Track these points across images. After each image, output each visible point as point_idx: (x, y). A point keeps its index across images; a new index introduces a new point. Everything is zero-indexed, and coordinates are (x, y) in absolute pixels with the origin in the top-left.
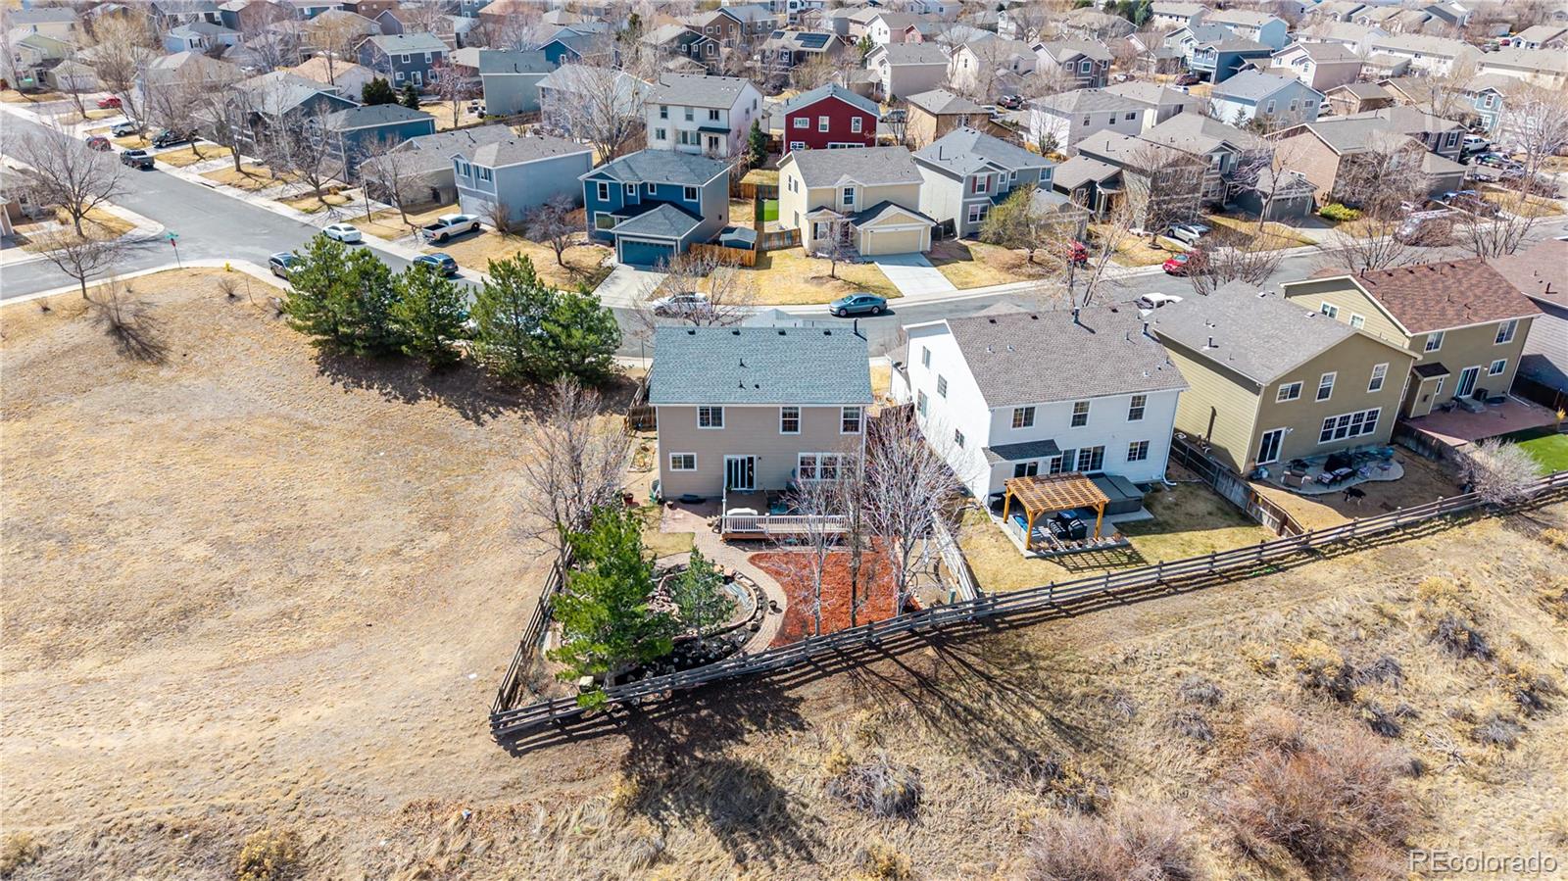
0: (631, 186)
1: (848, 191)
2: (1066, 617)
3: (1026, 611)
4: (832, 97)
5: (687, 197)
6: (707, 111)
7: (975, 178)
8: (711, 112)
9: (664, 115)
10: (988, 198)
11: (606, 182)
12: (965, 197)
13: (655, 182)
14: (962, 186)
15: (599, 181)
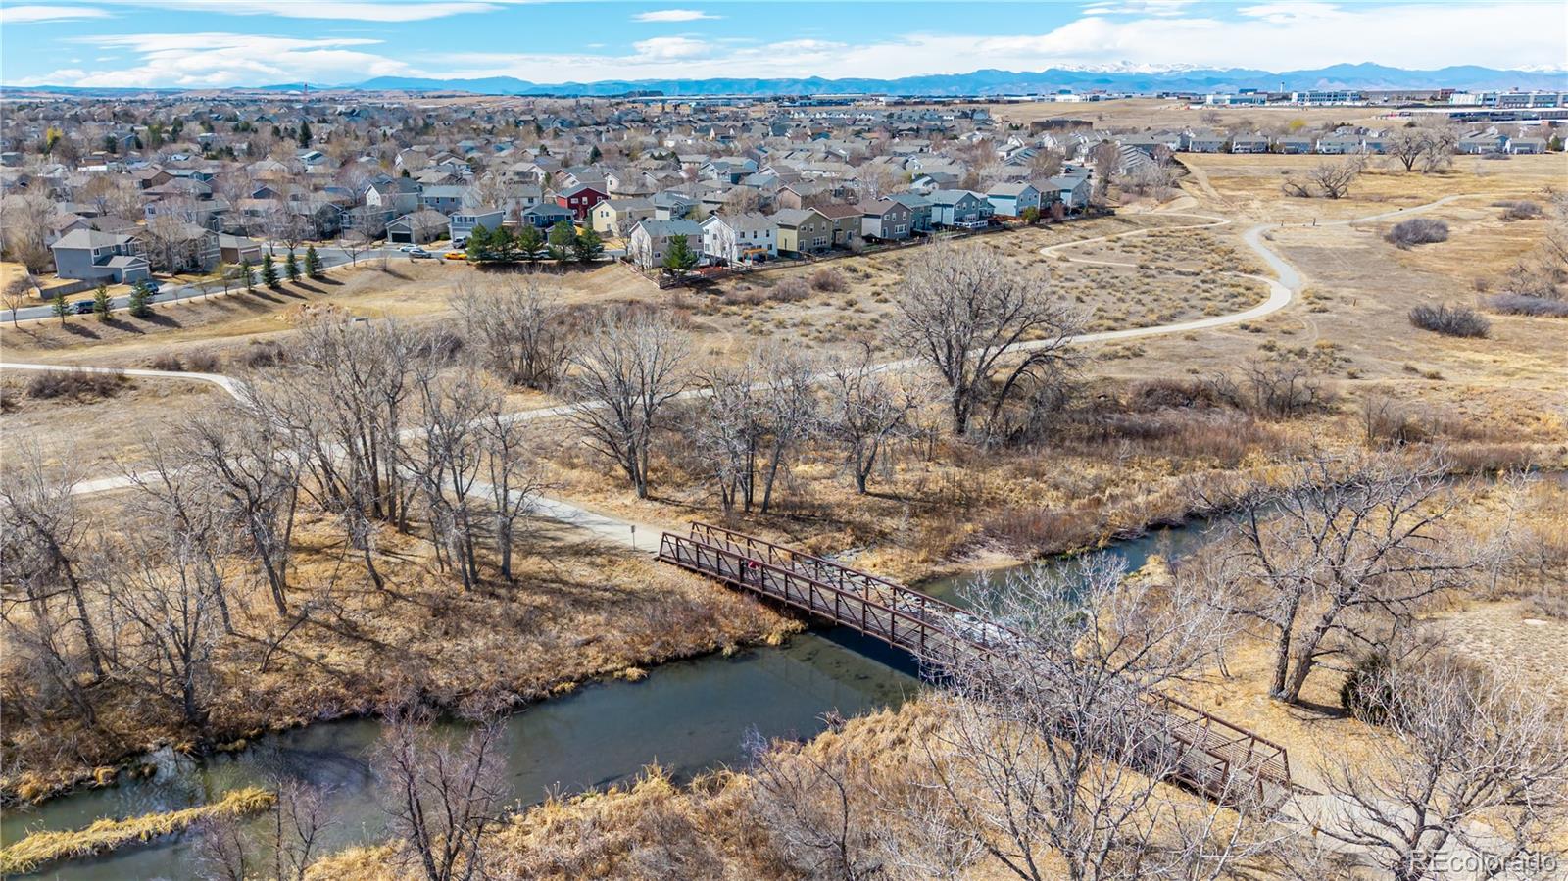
0: (544, 217)
4: (591, 187)
13: (548, 214)
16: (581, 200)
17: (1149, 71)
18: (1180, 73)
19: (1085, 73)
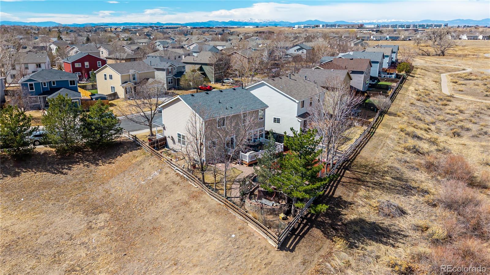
0: (44, 83)
1: (134, 75)
4: (89, 55)
5: (71, 85)
6: (35, 65)
7: (168, 69)
8: (37, 65)
10: (172, 76)
11: (33, 83)
12: (166, 76)
13: (54, 80)
14: (165, 72)
15: (29, 83)
16: (83, 65)
17: (258, 22)
18: (266, 22)
19: (240, 22)
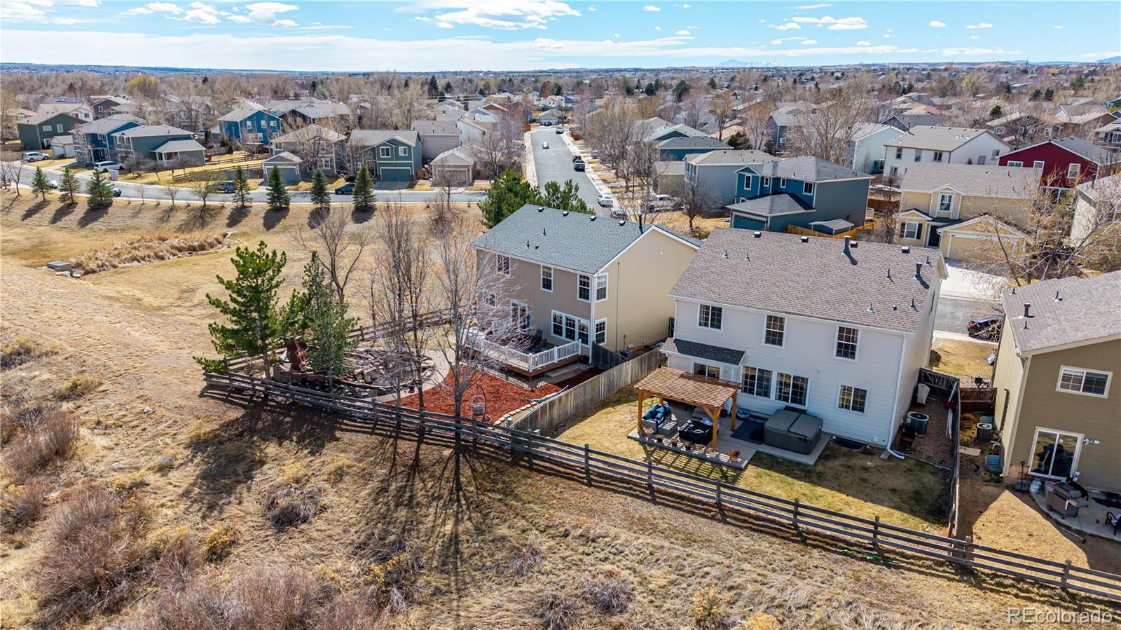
0: (767, 179)
1: (945, 198)
2: (586, 485)
3: (560, 464)
4: (1050, 143)
5: (806, 191)
6: (933, 153)
8: (936, 154)
9: (899, 156)
11: (750, 175)
15: (747, 174)
